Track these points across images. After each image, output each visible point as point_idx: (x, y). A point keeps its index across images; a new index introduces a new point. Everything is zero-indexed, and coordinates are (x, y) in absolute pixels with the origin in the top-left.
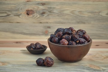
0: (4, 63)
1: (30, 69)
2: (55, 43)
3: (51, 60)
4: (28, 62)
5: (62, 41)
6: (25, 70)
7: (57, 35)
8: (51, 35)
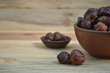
0: (7, 60)
1: (48, 68)
2: (87, 29)
3: (82, 55)
4: (45, 58)
5: (97, 24)
6: (41, 70)
7: (88, 17)
8: (78, 18)
